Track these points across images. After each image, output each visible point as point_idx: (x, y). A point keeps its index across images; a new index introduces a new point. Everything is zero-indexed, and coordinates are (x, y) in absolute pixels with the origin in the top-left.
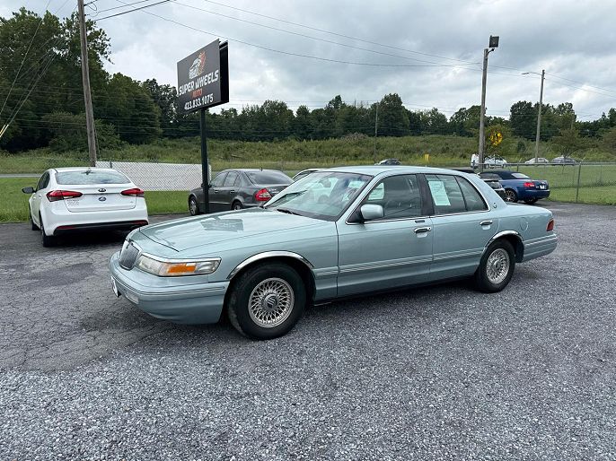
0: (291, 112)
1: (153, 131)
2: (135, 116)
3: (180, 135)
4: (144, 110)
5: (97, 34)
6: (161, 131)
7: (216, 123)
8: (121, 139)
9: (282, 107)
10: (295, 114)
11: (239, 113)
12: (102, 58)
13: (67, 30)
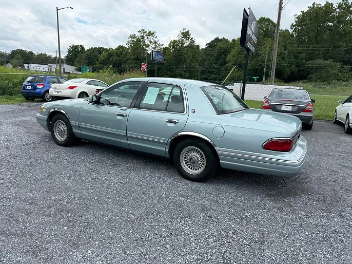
13: (337, 10)
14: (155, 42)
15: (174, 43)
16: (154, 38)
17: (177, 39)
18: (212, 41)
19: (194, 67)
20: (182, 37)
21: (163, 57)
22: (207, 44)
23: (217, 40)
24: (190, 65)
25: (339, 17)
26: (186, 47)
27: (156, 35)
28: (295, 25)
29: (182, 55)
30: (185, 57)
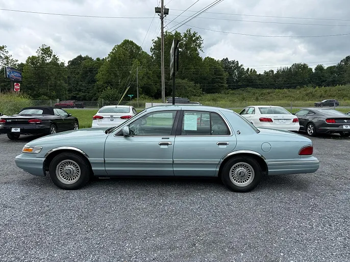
0: (311, 69)
1: (222, 86)
2: (214, 79)
3: (238, 87)
4: (218, 75)
5: (197, 38)
6: (227, 85)
7: (260, 79)
8: (203, 91)
9: (304, 67)
10: (314, 71)
11: (275, 72)
12: (199, 50)
13: (184, 39)
14: (7, 58)
15: (32, 60)
16: (5, 53)
17: (36, 55)
18: (75, 59)
19: (60, 86)
20: (42, 53)
21: (21, 74)
22: (69, 62)
23: (80, 57)
24: (56, 83)
25: (186, 45)
26: (48, 64)
27: (7, 49)
28: (154, 49)
29: (45, 73)
30: (48, 74)
